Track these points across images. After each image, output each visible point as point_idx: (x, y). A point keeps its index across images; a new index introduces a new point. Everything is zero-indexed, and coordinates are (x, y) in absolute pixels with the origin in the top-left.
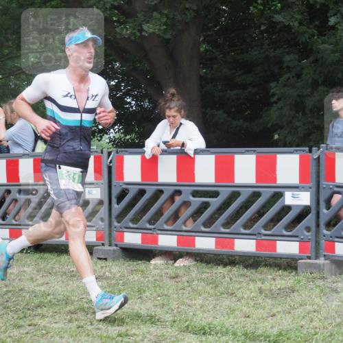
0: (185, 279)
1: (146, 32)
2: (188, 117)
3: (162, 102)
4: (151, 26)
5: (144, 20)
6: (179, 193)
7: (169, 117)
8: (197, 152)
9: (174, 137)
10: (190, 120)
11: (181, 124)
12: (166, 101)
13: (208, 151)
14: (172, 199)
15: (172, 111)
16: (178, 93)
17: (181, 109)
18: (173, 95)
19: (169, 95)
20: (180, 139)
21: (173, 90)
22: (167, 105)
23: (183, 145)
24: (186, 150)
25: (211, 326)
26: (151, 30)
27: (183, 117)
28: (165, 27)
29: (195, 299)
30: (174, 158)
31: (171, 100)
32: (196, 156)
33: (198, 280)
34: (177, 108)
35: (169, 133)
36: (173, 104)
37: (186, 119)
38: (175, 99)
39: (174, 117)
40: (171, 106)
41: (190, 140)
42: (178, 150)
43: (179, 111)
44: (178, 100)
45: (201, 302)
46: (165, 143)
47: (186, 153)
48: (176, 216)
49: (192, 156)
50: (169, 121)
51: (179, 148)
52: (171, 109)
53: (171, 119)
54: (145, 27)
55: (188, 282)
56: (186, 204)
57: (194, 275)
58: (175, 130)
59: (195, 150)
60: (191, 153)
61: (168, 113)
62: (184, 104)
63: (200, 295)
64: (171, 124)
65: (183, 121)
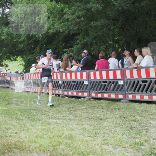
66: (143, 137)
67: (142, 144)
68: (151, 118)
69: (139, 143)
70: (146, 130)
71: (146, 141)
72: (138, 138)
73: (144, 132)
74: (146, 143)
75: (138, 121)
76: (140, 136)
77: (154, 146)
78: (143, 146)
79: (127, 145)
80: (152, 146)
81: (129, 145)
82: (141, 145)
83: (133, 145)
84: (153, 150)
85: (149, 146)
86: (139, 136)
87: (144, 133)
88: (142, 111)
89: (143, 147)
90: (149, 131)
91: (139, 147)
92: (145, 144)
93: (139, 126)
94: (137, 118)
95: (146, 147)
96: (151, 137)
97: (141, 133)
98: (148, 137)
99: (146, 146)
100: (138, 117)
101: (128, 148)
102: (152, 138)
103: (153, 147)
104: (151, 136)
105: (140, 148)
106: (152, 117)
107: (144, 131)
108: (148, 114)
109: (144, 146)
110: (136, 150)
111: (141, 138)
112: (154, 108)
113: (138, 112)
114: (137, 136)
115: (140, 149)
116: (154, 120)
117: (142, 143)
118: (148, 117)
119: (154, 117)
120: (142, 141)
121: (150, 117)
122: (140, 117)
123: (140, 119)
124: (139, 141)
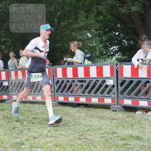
1: (133, 10)
3: (140, 42)
4: (135, 7)
5: (132, 5)
6: (148, 82)
7: (143, 48)
11: (149, 51)
12: (142, 41)
15: (145, 45)
16: (147, 38)
18: (145, 38)
19: (143, 38)
21: (145, 36)
22: (143, 43)
23: (150, 60)
26: (135, 10)
27: (149, 48)
28: (141, 8)
30: (146, 66)
31: (144, 41)
35: (143, 55)
36: (145, 42)
39: (146, 48)
42: (147, 63)
43: (148, 45)
44: (147, 40)
50: (143, 50)
52: (144, 44)
53: (144, 49)
54: (132, 8)
58: (146, 54)
61: (143, 46)
64: (144, 52)
66: (25, 137)
68: (33, 118)
69: (20, 142)
70: (28, 130)
71: (27, 140)
72: (20, 138)
73: (26, 131)
75: (21, 121)
77: (35, 145)
78: (24, 145)
79: (8, 145)
81: (10, 145)
82: (21, 144)
83: (14, 145)
84: (33, 148)
85: (29, 145)
86: (20, 136)
87: (26, 133)
88: (25, 111)
89: (23, 147)
90: (31, 131)
91: (19, 146)
92: (26, 144)
93: (22, 126)
94: (20, 118)
95: (26, 146)
96: (32, 136)
97: (23, 132)
101: (9, 148)
102: (33, 137)
103: (33, 145)
105: (20, 147)
106: (34, 117)
107: (25, 130)
108: (31, 114)
109: (25, 145)
110: (17, 149)
111: (23, 138)
112: (37, 108)
113: (22, 112)
114: (18, 136)
115: (20, 149)
116: (36, 119)
118: (31, 117)
119: (36, 116)
120: (23, 141)
121: (33, 117)
122: (23, 117)
123: (23, 119)
124: (20, 140)
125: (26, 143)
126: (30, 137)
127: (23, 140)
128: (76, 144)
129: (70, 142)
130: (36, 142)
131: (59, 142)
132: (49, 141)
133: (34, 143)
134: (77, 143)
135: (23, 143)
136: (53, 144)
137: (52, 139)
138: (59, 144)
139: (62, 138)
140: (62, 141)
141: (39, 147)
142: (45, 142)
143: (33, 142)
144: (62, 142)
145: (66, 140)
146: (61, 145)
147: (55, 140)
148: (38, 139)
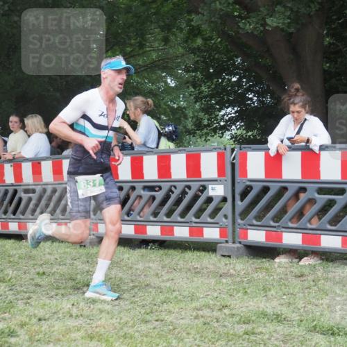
0: (310, 278)
1: (270, 26)
2: (313, 113)
4: (275, 20)
5: (268, 14)
6: (304, 190)
7: (293, 112)
8: (322, 148)
9: (298, 133)
10: (315, 116)
11: (306, 119)
12: (291, 97)
13: (335, 147)
14: (296, 196)
15: (297, 106)
17: (306, 104)
18: (297, 90)
19: (293, 90)
20: (304, 134)
21: (297, 85)
22: (292, 100)
23: (308, 141)
24: (311, 146)
25: (340, 326)
26: (275, 24)
27: (307, 113)
28: (289, 21)
29: (322, 299)
30: (298, 155)
31: (296, 95)
32: (322, 153)
33: (324, 279)
34: (301, 104)
35: (293, 128)
36: (297, 100)
37: (311, 114)
38: (300, 94)
39: (298, 112)
40: (296, 102)
41: (315, 136)
42: (302, 146)
43: (303, 106)
44: (303, 95)
45: (328, 301)
46: (289, 139)
47: (312, 150)
48: (300, 214)
49: (318, 152)
50: (293, 116)
51: (304, 144)
52: (295, 104)
53: (296, 115)
54: (269, 21)
55: (313, 281)
56: (311, 201)
57: (320, 274)
58: (299, 126)
59: (321, 146)
60: (316, 149)
61: (292, 108)
62: (309, 99)
63: (327, 295)
64: (296, 120)
65: (308, 117)
66: (18, 317)
67: (12, 334)
68: (38, 273)
69: (7, 331)
70: (25, 301)
71: (22, 325)
72: (5, 320)
73: (20, 305)
74: (22, 330)
75: (9, 280)
76: (10, 316)
77: (40, 336)
78: (15, 336)
80: (35, 336)
82: (9, 335)
84: (35, 343)
85: (27, 337)
86: (7, 314)
87: (21, 308)
88: (20, 258)
89: (13, 340)
90: (33, 303)
91: (3, 339)
92: (19, 333)
93: (11, 292)
94: (8, 275)
95: (20, 339)
96: (35, 316)
97: (13, 307)
98: (27, 316)
99: (21, 337)
100: (11, 272)
102: (37, 318)
103: (37, 337)
104: (35, 314)
105: (7, 342)
106: (41, 271)
107: (20, 302)
108: (34, 265)
109: (18, 336)
111: (13, 319)
112: (48, 250)
113: (11, 260)
114: (3, 315)
115: (7, 345)
116: (45, 277)
117: (12, 330)
118: (33, 271)
119: (47, 270)
120: (13, 327)
121: (37, 270)
122: (15, 272)
123: (14, 275)
124: (5, 326)
125: (21, 332)
126: (30, 317)
127: (13, 325)
128: (137, 334)
129: (122, 329)
130: (43, 329)
131: (98, 330)
132: (74, 327)
133: (38, 332)
134: (137, 331)
135: (12, 333)
136: (82, 333)
137: (81, 322)
138: (97, 332)
139: (103, 320)
140: (104, 328)
141: (49, 341)
142: (64, 328)
143: (36, 329)
144: (103, 330)
145: (113, 324)
146: (101, 335)
147: (89, 324)
148: (49, 323)
